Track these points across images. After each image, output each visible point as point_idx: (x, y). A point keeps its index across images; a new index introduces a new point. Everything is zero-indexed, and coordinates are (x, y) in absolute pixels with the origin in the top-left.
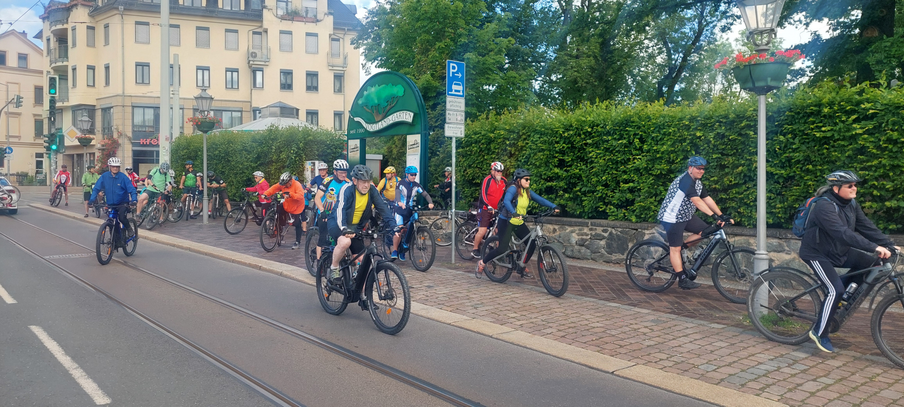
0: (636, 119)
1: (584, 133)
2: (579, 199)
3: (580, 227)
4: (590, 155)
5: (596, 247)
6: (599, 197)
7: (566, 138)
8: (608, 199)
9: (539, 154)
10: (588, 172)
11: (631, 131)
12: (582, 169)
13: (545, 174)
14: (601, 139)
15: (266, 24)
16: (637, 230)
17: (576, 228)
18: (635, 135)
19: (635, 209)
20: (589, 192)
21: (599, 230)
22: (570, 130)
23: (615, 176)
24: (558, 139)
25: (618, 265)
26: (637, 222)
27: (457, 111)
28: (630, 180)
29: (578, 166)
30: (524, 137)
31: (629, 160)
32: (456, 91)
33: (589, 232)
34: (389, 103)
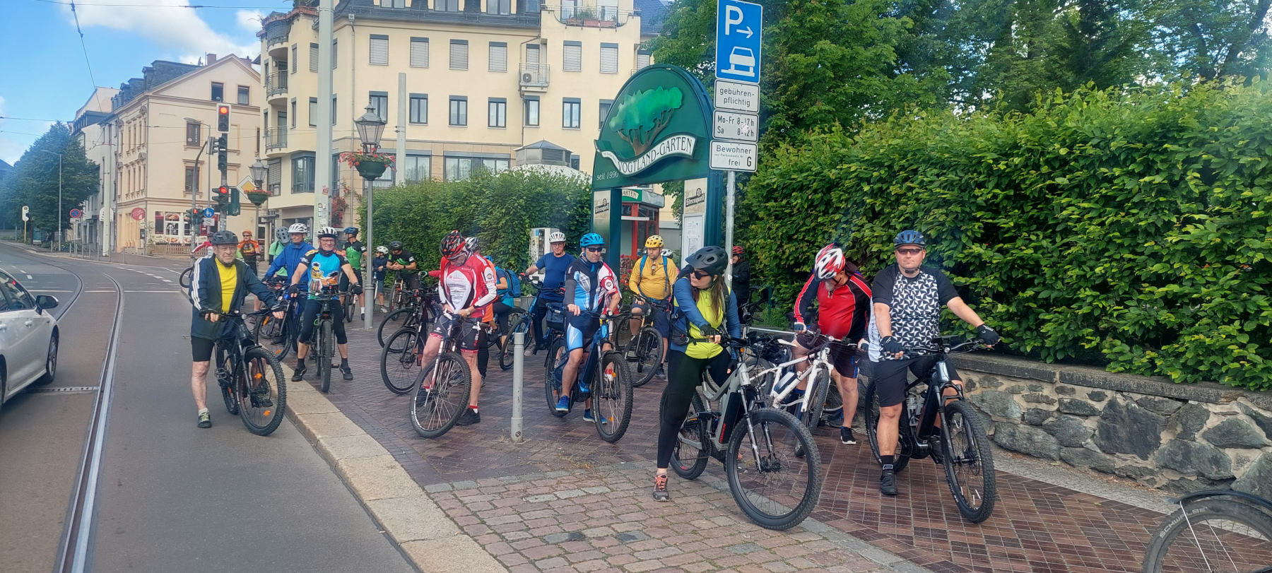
0: (1189, 120)
1: (1047, 162)
2: (1031, 317)
3: (1034, 383)
4: (1065, 213)
5: (1072, 431)
6: (1085, 315)
7: (1002, 175)
8: (1107, 321)
9: (936, 211)
10: (1056, 254)
11: (1176, 152)
12: (1041, 247)
13: (950, 257)
14: (1094, 176)
15: (545, 34)
16: (1185, 401)
17: (1022, 383)
18: (1188, 161)
19: (1182, 349)
20: (1058, 302)
21: (1082, 394)
22: (1013, 155)
23: (1129, 265)
24: (981, 178)
25: (1130, 483)
26: (1185, 382)
27: (741, 112)
28: (1168, 276)
29: (1031, 241)
30: (903, 174)
31: (1168, 226)
32: (738, 67)
33: (1055, 397)
34: (658, 122)
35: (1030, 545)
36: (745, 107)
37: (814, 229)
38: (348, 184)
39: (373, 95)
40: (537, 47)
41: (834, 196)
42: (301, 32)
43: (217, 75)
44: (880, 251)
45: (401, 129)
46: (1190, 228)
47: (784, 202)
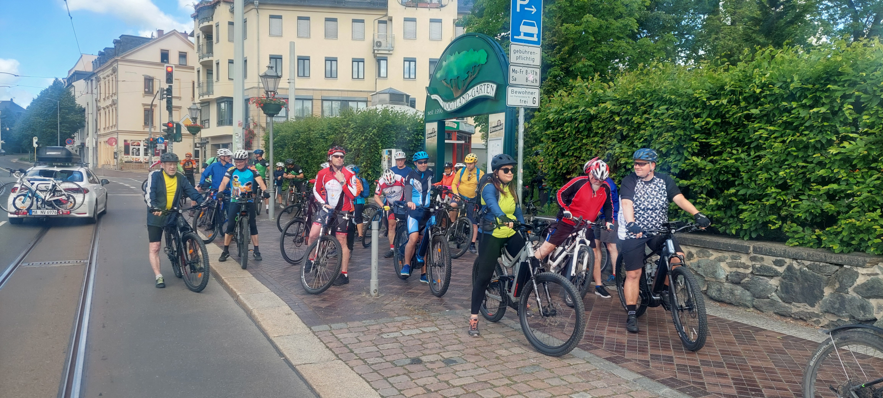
0: (846, 68)
1: (745, 99)
2: (734, 208)
3: (735, 254)
4: (757, 135)
5: (761, 288)
6: (771, 206)
7: (712, 108)
8: (786, 210)
9: (666, 134)
10: (750, 163)
11: (836, 91)
12: (740, 159)
13: (676, 166)
14: (778, 108)
15: (390, 13)
16: (841, 266)
17: (726, 254)
18: (844, 97)
19: (839, 230)
20: (752, 197)
21: (768, 261)
22: (720, 96)
23: (801, 171)
24: (698, 111)
25: (801, 323)
26: (842, 252)
27: (528, 66)
28: (830, 178)
29: (733, 154)
30: (643, 108)
31: (830, 143)
32: (526, 34)
33: (749, 263)
34: (470, 74)
35: (731, 366)
36: (531, 63)
37: (580, 148)
38: (256, 120)
39: (272, 57)
40: (385, 22)
41: (594, 124)
42: (222, 14)
43: (164, 45)
44: (626, 163)
45: (292, 81)
46: (846, 144)
47: (559, 129)
